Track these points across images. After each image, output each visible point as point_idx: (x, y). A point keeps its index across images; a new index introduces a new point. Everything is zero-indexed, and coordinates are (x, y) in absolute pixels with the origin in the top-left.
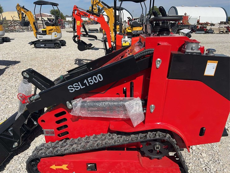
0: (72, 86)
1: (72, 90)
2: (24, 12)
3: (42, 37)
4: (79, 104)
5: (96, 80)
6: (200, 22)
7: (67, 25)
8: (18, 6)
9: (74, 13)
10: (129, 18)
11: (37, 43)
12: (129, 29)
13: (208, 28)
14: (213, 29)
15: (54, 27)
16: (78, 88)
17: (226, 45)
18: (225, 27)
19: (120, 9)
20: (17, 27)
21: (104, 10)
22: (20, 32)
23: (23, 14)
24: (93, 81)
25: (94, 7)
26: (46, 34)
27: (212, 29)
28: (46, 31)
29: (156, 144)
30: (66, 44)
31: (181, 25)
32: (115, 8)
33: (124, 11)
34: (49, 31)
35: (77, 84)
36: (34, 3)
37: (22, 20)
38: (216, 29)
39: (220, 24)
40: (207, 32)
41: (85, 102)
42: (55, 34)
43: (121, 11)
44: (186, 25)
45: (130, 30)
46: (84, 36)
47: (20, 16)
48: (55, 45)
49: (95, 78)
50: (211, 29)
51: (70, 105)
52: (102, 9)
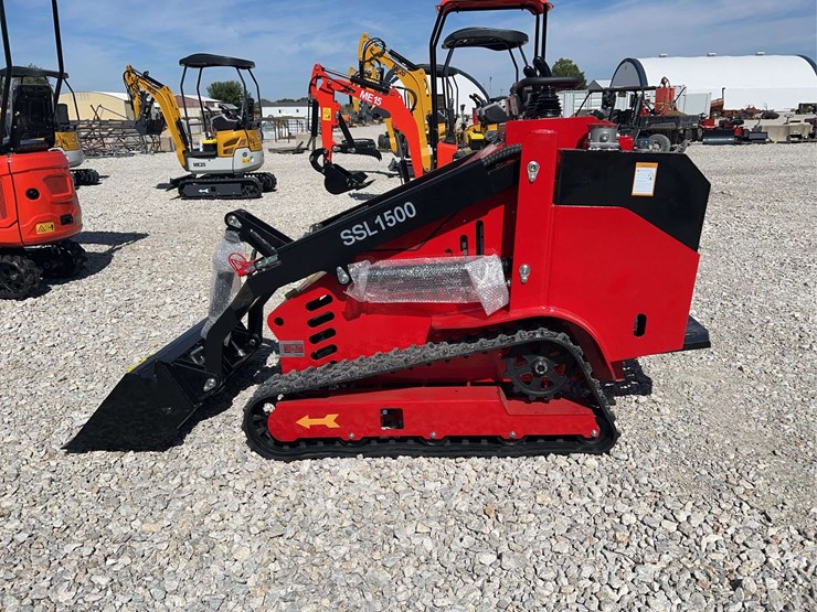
0: (349, 232)
1: (350, 240)
2: (149, 89)
3: (203, 165)
4: (364, 274)
5: (401, 217)
6: (725, 108)
7: (270, 129)
8: (130, 71)
9: (315, 86)
10: (474, 97)
11: (188, 183)
12: (475, 132)
13: (749, 125)
14: (767, 127)
15: (241, 133)
16: (362, 235)
17: (799, 174)
18: (806, 121)
19: (446, 72)
20: (110, 140)
21: (399, 76)
22: (118, 156)
23: (143, 95)
24: (396, 219)
25: (368, 68)
26: (216, 156)
27: (761, 127)
28: (215, 146)
29: (538, 361)
30: (277, 187)
31: (650, 118)
32: (435, 71)
33: (458, 77)
34: (225, 145)
35: (361, 227)
36: (181, 62)
37: (142, 116)
38: (774, 127)
39: (798, 112)
40: (744, 138)
41: (378, 269)
42: (245, 155)
43: (450, 78)
44: (668, 118)
45: (480, 133)
46: (344, 149)
47: (134, 102)
48: (243, 187)
49: (399, 212)
50: (757, 130)
51: (345, 275)
52: (391, 73)
